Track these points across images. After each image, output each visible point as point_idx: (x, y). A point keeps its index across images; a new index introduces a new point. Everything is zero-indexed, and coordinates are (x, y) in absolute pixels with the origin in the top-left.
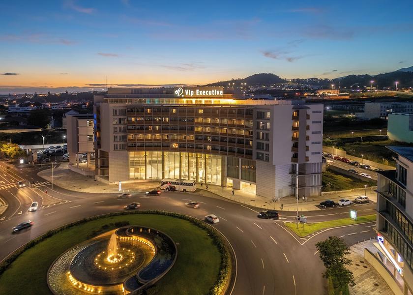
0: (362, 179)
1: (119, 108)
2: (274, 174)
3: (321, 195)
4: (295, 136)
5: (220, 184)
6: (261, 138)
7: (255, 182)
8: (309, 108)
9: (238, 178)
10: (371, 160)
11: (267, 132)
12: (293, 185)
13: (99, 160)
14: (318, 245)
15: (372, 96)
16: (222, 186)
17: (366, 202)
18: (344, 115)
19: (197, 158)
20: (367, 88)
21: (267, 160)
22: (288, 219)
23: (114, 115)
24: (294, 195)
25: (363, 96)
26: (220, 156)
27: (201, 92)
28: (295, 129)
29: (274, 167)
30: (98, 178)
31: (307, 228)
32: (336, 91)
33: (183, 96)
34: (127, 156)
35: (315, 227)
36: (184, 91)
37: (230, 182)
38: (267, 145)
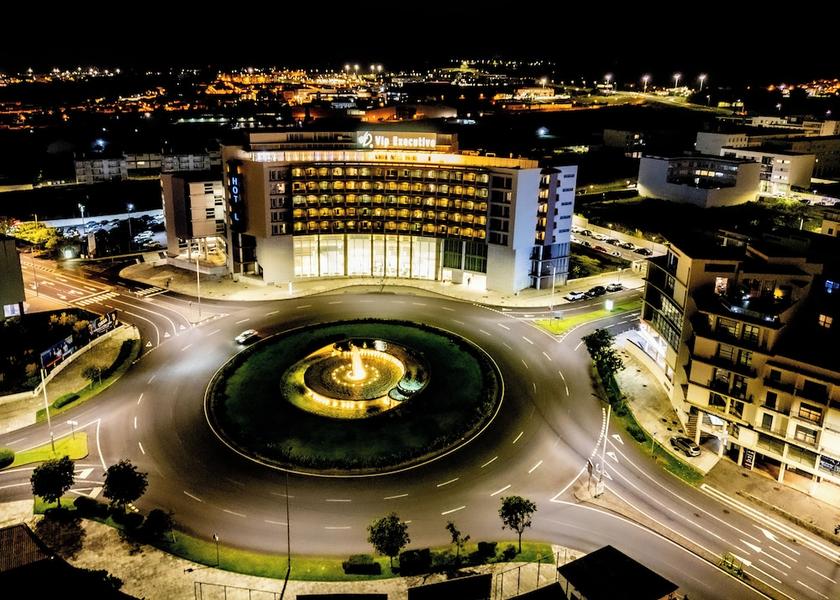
0: (613, 260)
1: (278, 169)
2: (513, 261)
3: (566, 284)
4: (541, 210)
5: (433, 278)
6: (503, 213)
7: (485, 271)
8: (560, 171)
9: (460, 268)
10: (620, 230)
11: (508, 205)
12: (534, 273)
13: (241, 250)
14: (584, 338)
15: (607, 103)
16: (436, 279)
17: (620, 289)
18: (571, 148)
19: (398, 242)
20: (599, 86)
21: (505, 243)
22: (536, 316)
23: (270, 180)
24: (534, 286)
25: (594, 104)
26: (435, 239)
27: (400, 140)
28: (542, 201)
29: (513, 253)
30: (240, 277)
31: (562, 324)
32: (548, 91)
33: (371, 146)
34: (292, 244)
35: (569, 322)
36: (374, 138)
37: (448, 273)
38: (506, 224)
